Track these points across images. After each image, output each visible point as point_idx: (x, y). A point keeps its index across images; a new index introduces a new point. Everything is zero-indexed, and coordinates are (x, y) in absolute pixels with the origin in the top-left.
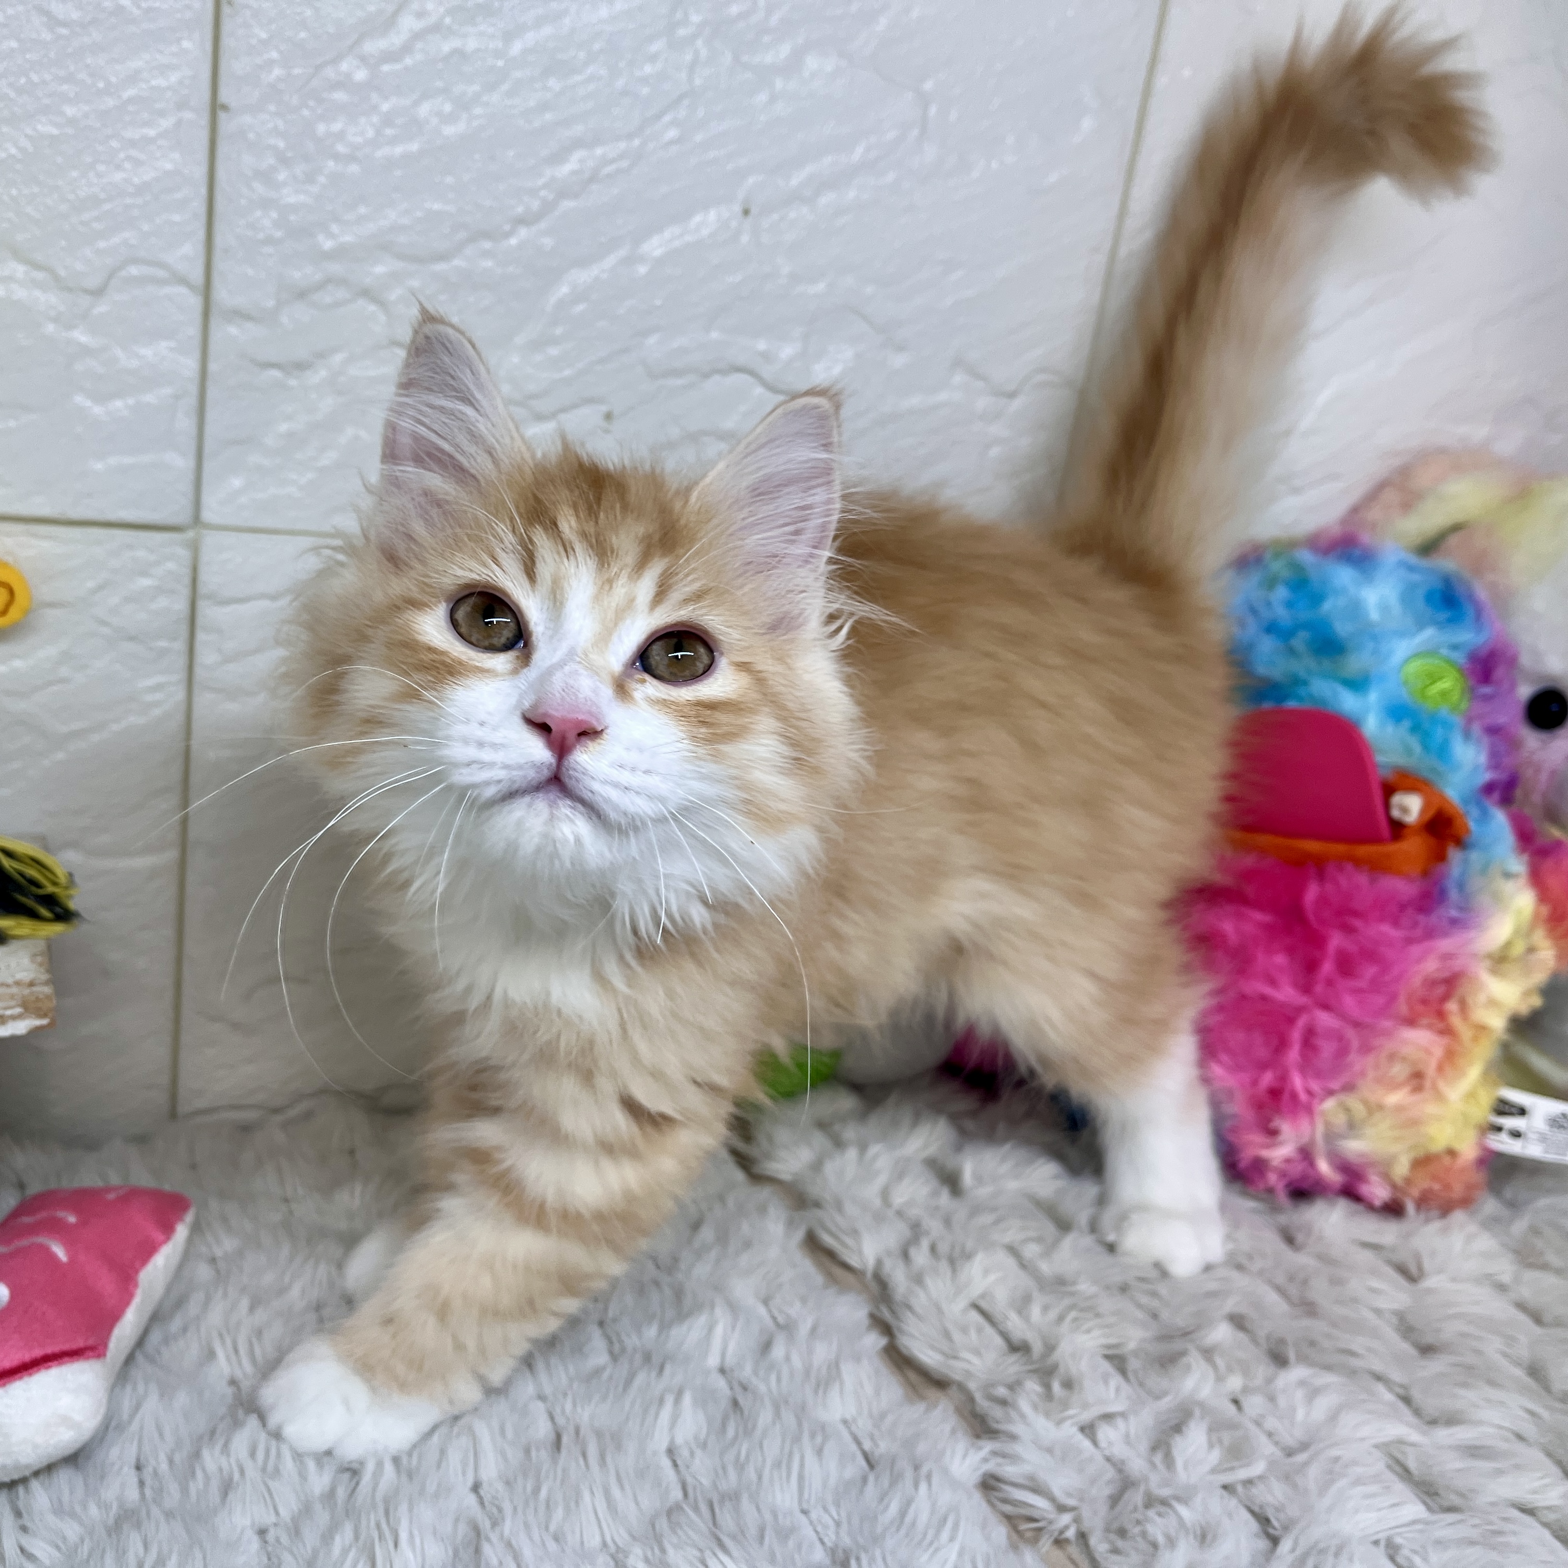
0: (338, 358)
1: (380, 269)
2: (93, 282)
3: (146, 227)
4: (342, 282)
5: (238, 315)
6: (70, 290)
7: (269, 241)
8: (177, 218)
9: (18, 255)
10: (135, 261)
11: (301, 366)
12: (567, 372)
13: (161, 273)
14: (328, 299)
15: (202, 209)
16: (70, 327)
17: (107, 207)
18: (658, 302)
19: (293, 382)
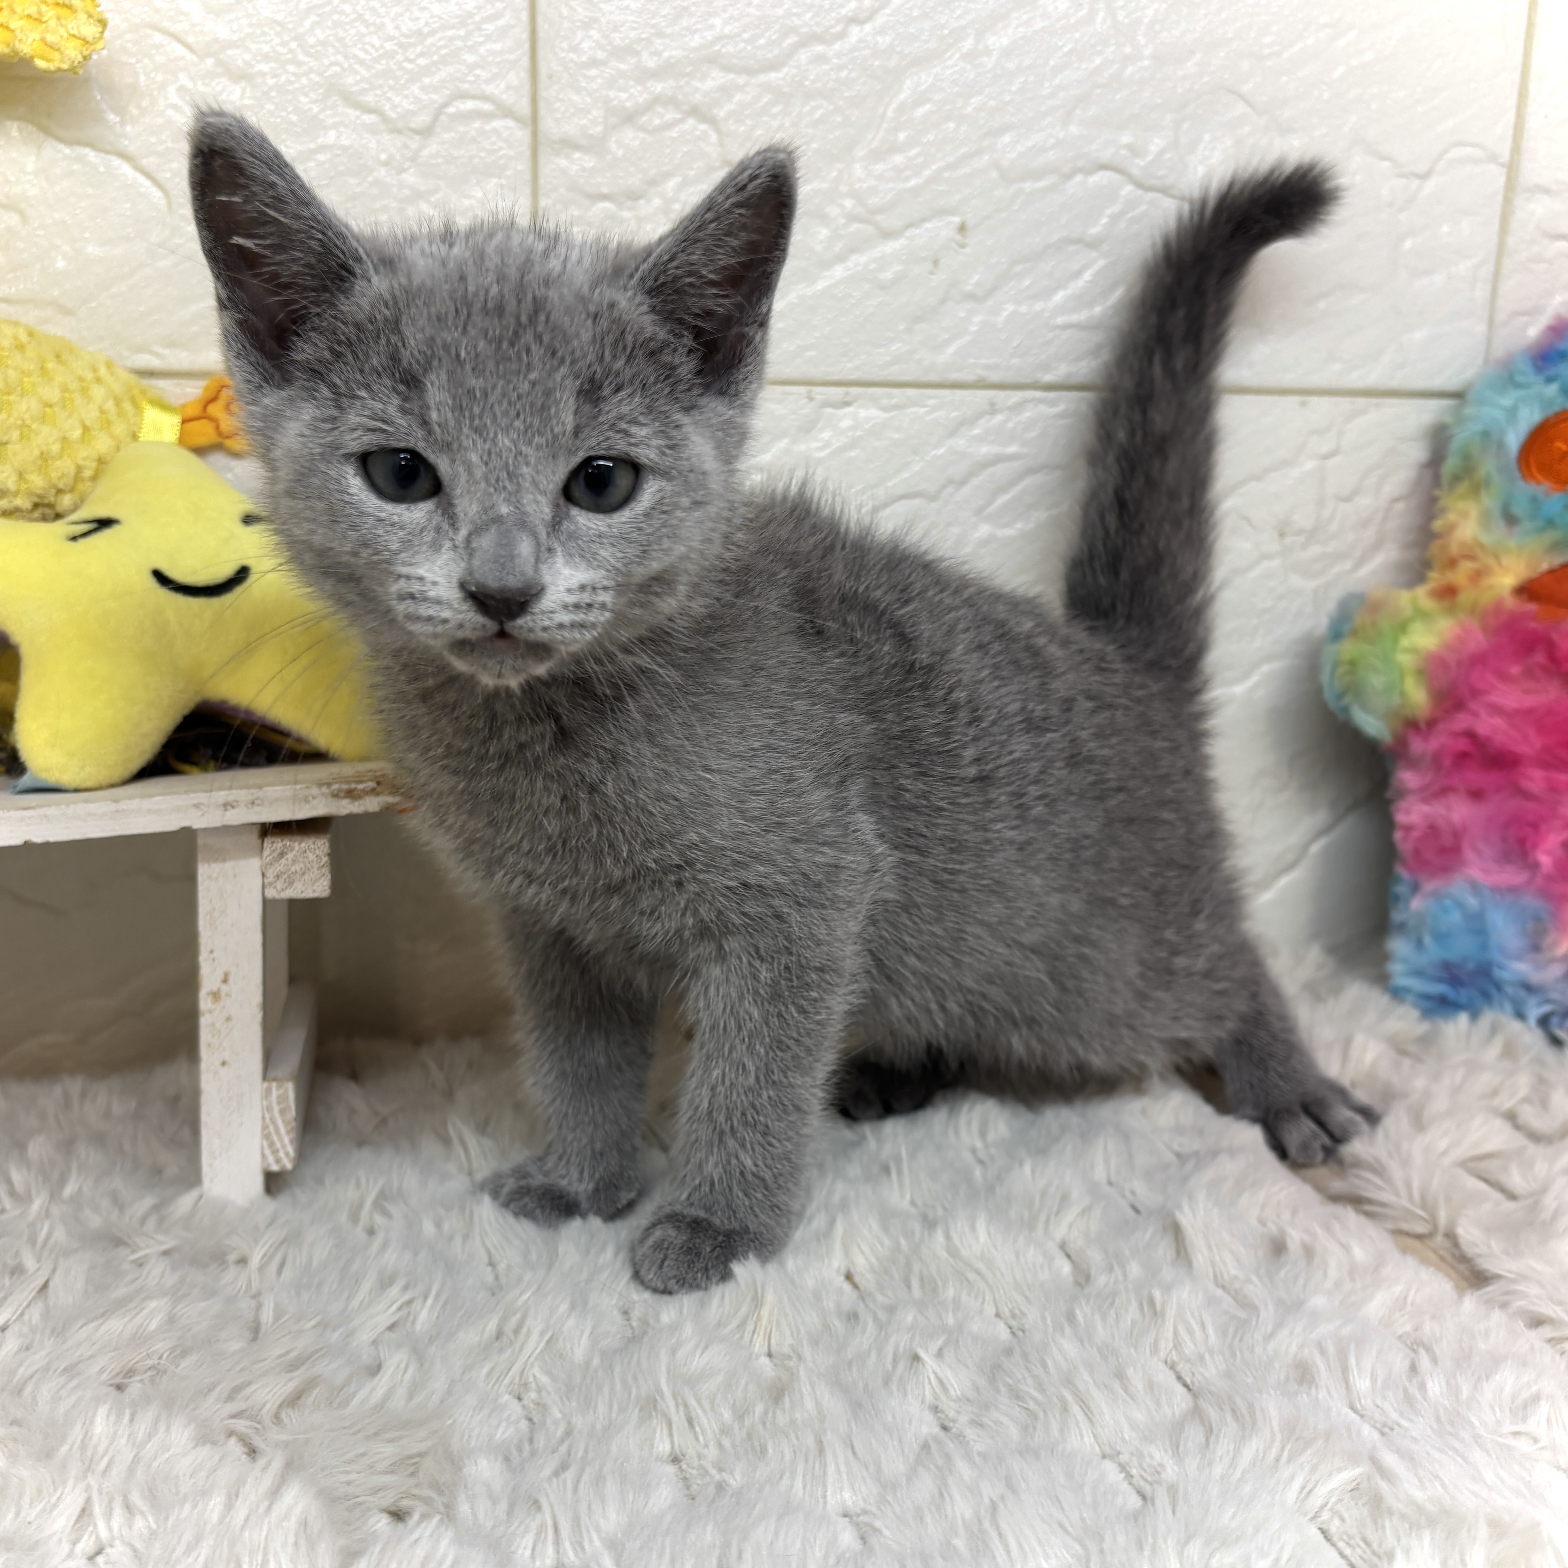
0: (671, 184)
1: (709, 84)
2: (421, 120)
3: (470, 58)
4: (670, 101)
5: (568, 144)
6: (399, 131)
7: (594, 63)
8: (498, 47)
9: (349, 99)
10: (463, 96)
11: (634, 196)
12: (913, 183)
13: (487, 107)
14: (657, 122)
15: (525, 36)
16: (401, 170)
17: (430, 41)
18: (1008, 98)
19: (626, 214)
